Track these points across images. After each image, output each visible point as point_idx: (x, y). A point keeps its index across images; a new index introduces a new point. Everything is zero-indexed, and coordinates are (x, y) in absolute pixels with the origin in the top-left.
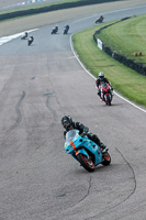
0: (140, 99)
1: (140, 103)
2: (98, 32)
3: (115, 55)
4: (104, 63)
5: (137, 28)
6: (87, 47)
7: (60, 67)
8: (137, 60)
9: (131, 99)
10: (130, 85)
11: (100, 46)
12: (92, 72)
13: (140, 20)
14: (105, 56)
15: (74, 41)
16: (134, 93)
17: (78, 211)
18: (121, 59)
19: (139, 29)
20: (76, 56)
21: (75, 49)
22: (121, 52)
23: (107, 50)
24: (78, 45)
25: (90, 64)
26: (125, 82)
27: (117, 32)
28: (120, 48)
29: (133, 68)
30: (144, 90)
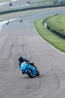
0: (62, 49)
1: (62, 51)
2: (45, 20)
3: (52, 30)
4: (47, 33)
6: (40, 26)
7: (29, 34)
8: (61, 33)
9: (58, 49)
10: (58, 43)
11: (46, 26)
12: (42, 37)
13: (63, 16)
14: (48, 30)
15: (35, 23)
16: (59, 46)
18: (54, 32)
19: (62, 19)
20: (35, 30)
21: (35, 27)
22: (54, 29)
23: (48, 28)
24: (36, 25)
25: (41, 33)
27: (53, 20)
28: (54, 27)
29: (59, 36)
30: (63, 45)
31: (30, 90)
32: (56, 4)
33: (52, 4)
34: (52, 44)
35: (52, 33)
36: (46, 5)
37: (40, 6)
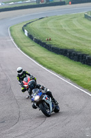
0: (49, 66)
1: (50, 68)
2: (25, 26)
3: (35, 39)
4: (28, 44)
5: (48, 24)
6: (19, 35)
7: (3, 45)
8: (48, 43)
9: (44, 66)
10: (43, 58)
11: (26, 34)
12: (21, 49)
13: (50, 19)
14: (29, 40)
15: (11, 30)
16: (46, 62)
17: (11, 132)
18: (38, 42)
20: (12, 40)
21: (12, 35)
22: (38, 38)
23: (30, 37)
24: (13, 33)
25: (21, 44)
26: (41, 55)
27: (36, 26)
28: (38, 35)
29: (46, 47)
30: (52, 61)
31: (5, 125)
32: (41, 3)
33: (35, 3)
34: (36, 59)
35: (36, 44)
36: (26, 4)
37: (17, 6)
